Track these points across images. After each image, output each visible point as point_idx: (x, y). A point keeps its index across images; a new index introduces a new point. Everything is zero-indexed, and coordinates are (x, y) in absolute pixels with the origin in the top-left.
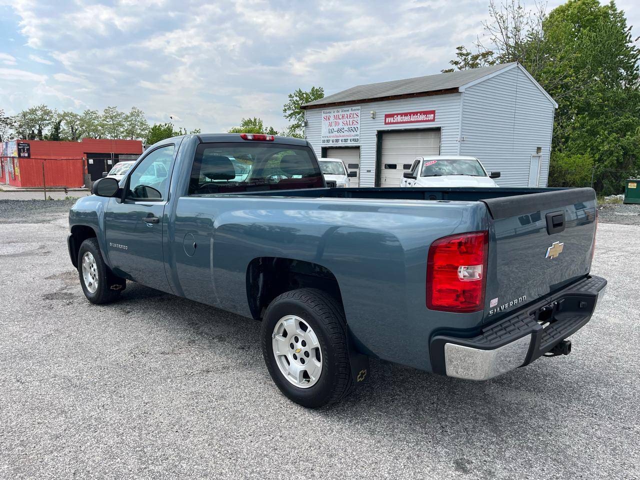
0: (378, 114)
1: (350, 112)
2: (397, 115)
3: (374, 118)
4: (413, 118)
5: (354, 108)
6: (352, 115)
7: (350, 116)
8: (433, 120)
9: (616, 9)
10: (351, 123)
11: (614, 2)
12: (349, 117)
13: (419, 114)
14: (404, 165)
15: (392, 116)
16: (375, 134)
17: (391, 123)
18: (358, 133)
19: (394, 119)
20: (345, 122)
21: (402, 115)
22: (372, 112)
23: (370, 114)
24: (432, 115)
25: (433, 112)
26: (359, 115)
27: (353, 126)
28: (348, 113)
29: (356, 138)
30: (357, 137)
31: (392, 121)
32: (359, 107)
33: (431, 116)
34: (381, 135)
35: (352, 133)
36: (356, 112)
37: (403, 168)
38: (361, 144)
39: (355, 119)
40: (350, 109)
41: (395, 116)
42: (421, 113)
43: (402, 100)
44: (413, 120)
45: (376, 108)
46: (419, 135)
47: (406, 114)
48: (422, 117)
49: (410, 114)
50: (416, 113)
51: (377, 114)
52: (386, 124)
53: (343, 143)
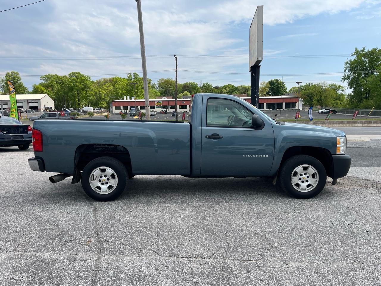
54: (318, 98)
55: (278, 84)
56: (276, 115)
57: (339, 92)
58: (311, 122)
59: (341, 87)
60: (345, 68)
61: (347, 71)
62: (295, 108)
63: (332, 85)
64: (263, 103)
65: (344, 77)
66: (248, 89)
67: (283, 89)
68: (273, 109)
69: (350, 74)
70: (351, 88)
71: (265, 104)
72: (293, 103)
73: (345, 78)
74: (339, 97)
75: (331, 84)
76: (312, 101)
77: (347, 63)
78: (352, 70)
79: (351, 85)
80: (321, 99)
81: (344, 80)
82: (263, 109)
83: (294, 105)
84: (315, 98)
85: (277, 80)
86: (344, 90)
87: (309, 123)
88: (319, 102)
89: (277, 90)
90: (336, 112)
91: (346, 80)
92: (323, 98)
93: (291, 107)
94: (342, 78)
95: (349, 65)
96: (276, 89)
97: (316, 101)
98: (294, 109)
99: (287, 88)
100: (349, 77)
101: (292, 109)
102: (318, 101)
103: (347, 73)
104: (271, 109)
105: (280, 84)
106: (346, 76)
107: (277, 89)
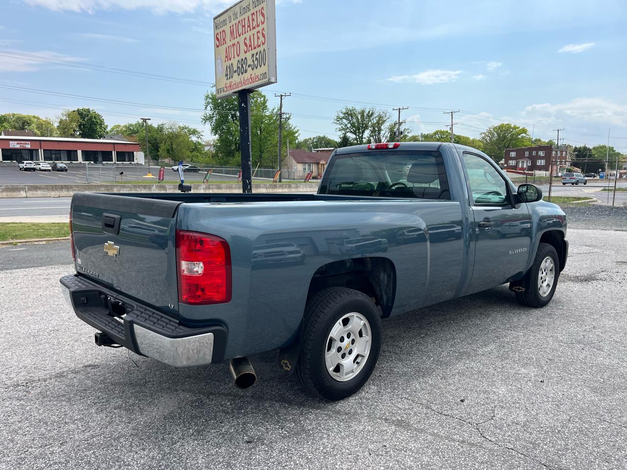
54: (168, 147)
55: (92, 117)
56: (122, 173)
57: (194, 139)
58: (202, 187)
59: (196, 131)
60: (205, 103)
61: (209, 108)
62: (133, 161)
63: (183, 128)
64: (77, 151)
65: (204, 116)
66: (29, 122)
67: (101, 126)
68: (95, 162)
69: (213, 114)
70: (215, 135)
71: (79, 153)
72: (129, 153)
73: (207, 119)
74: (196, 148)
75: (182, 125)
76: (159, 151)
77: (207, 97)
78: (215, 108)
79: (215, 130)
80: (172, 148)
81: (205, 122)
82: (77, 161)
83: (131, 157)
84: (163, 147)
85: (88, 111)
86: (201, 137)
87: (199, 187)
88: (170, 154)
89: (91, 128)
90: (199, 170)
91: (208, 122)
92: (174, 146)
93: (127, 159)
94: (203, 118)
95: (211, 101)
96: (88, 126)
97: (165, 152)
98: (132, 163)
99: (107, 126)
100: (211, 118)
101: (129, 163)
102: (168, 151)
103: (209, 112)
104: (92, 162)
105: (95, 118)
106: (207, 116)
107: (90, 125)
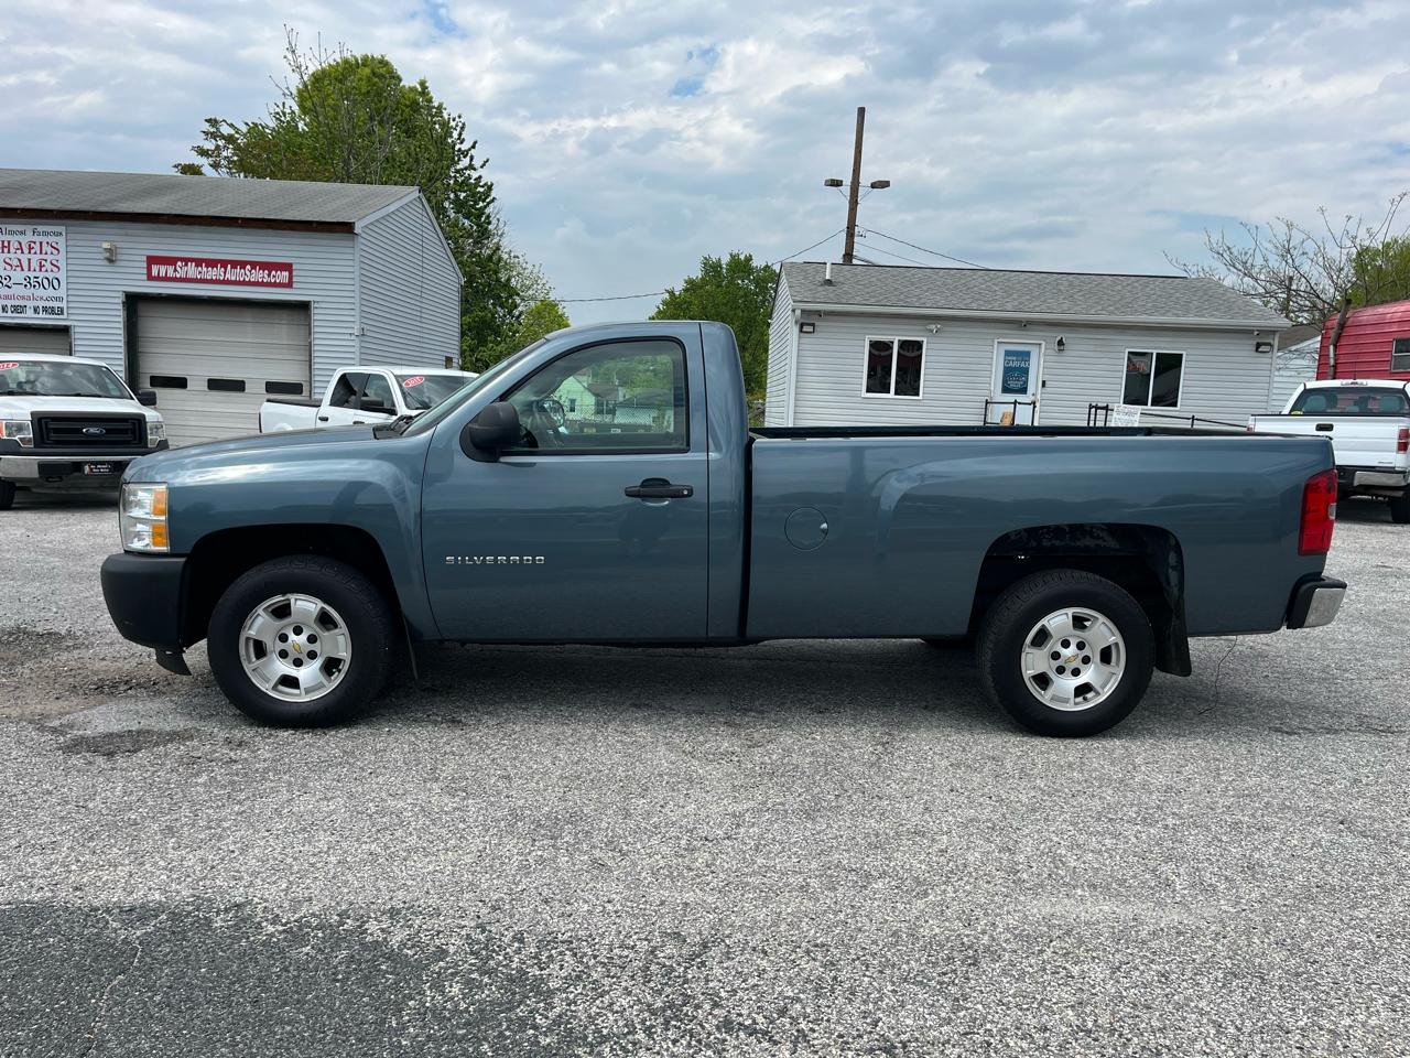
0: (124, 251)
1: (29, 237)
2: (186, 261)
3: (111, 261)
4: (231, 274)
5: (40, 228)
6: (37, 247)
7: (30, 249)
8: (289, 285)
9: (431, 98)
10: (34, 264)
11: (427, 85)
12: (26, 251)
13: (248, 267)
14: (209, 380)
15: (171, 261)
16: (120, 301)
17: (166, 279)
18: (62, 292)
19: (175, 270)
20: (15, 262)
21: (198, 262)
22: (106, 245)
23: (100, 250)
24: (286, 274)
25: (288, 267)
26: (62, 247)
27: (41, 275)
28: (24, 240)
29: (56, 304)
30: (60, 304)
31: (171, 273)
32: (62, 229)
33: (283, 276)
34: (134, 302)
35: (40, 292)
36: (51, 239)
37: (206, 389)
38: (75, 323)
39: (49, 257)
40: (29, 229)
41: (179, 263)
42: (254, 265)
43: (197, 228)
44: (233, 278)
45: (117, 238)
46: (248, 315)
47: (212, 263)
48: (258, 275)
49: (224, 263)
50: (243, 264)
51: (118, 251)
52: (150, 277)
53: (9, 314)
